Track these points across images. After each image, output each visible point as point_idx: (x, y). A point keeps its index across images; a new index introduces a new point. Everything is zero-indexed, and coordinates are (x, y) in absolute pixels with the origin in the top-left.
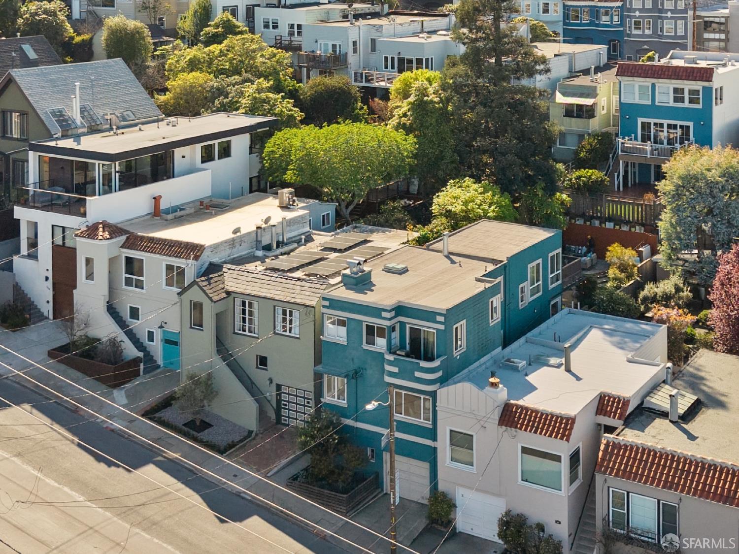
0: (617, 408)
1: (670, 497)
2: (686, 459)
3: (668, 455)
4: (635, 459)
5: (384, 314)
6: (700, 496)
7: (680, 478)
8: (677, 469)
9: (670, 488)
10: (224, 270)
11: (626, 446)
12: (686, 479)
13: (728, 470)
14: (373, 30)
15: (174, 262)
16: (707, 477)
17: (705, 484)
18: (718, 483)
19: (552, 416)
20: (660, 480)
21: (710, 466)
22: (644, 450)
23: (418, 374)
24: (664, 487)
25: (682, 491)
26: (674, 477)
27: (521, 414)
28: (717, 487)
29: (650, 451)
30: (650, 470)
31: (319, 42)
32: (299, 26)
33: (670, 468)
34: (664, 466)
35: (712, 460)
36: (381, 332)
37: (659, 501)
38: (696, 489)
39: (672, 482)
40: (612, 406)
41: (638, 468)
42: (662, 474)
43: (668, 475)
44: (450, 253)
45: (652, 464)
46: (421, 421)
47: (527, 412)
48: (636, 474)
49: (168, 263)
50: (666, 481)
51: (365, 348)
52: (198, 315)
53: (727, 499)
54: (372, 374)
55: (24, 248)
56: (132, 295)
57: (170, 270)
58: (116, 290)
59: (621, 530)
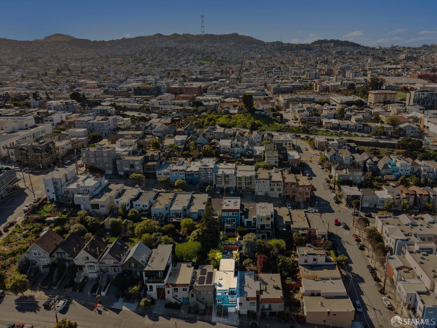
1: (270, 304)
2: (271, 299)
10: (193, 286)
13: (277, 299)
14: (166, 206)
15: (184, 287)
19: (253, 298)
31: (156, 212)
32: (146, 205)
36: (227, 293)
38: (274, 302)
39: (270, 302)
40: (258, 292)
44: (224, 271)
46: (234, 302)
47: (250, 298)
48: (266, 302)
51: (224, 295)
52: (192, 295)
53: (277, 302)
54: (226, 298)
55: (149, 289)
56: (176, 294)
57: (183, 289)
58: (173, 293)
59: (264, 309)
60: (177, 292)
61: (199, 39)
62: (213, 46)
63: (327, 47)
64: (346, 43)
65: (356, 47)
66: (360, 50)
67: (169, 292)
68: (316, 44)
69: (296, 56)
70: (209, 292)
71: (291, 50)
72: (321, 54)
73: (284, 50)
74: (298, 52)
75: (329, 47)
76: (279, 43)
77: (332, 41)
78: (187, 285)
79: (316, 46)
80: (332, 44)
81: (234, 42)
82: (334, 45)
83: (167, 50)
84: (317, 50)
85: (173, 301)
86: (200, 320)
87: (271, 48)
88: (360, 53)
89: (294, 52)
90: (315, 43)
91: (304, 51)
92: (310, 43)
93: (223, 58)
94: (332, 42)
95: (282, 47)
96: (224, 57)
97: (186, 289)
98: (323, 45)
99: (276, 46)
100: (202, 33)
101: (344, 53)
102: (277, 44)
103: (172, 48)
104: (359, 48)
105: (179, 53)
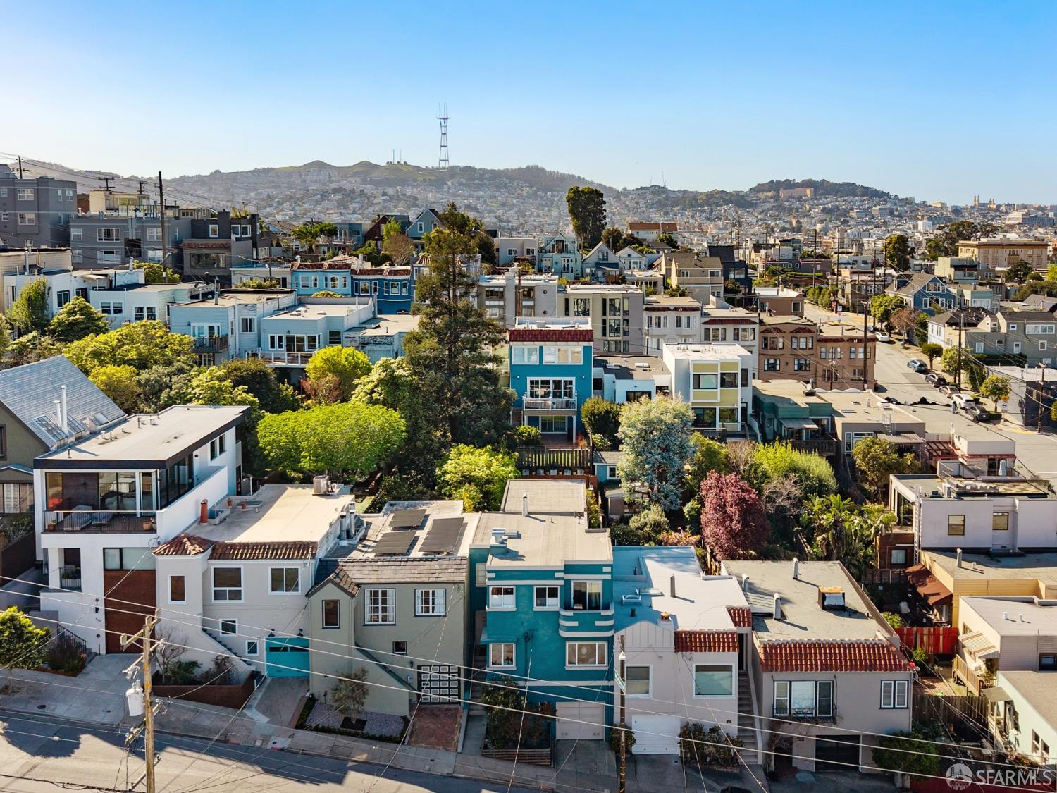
0: (744, 618)
1: (825, 676)
2: (829, 645)
3: (815, 645)
4: (791, 654)
5: (557, 575)
6: (851, 670)
7: (831, 660)
8: (825, 653)
9: (826, 670)
10: (341, 564)
11: (780, 645)
12: (835, 660)
13: (864, 646)
14: (245, 310)
15: (283, 564)
16: (850, 653)
17: (851, 660)
18: (860, 656)
19: (719, 634)
20: (816, 665)
21: (849, 645)
22: (795, 645)
23: (598, 623)
24: (821, 670)
25: (836, 670)
26: (826, 660)
27: (690, 638)
28: (860, 660)
29: (800, 645)
30: (806, 660)
31: (192, 325)
32: (150, 309)
33: (820, 653)
34: (815, 653)
35: (849, 640)
36: (553, 592)
37: (816, 682)
38: (846, 665)
39: (826, 664)
40: (739, 617)
41: (796, 660)
42: (816, 660)
43: (821, 660)
44: (529, 513)
45: (806, 654)
46: (597, 666)
47: (695, 635)
48: (796, 665)
49: (274, 567)
50: (821, 665)
51: (535, 610)
52: (331, 615)
53: (871, 667)
54: (543, 633)
55: (54, 580)
56: (226, 609)
57: (277, 575)
58: (206, 607)
59: (784, 714)
60: (236, 595)
61: (433, 178)
62: (471, 196)
63: (794, 198)
64: (849, 190)
65: (878, 199)
66: (888, 206)
67: (178, 591)
68: (763, 191)
69: (708, 219)
70: (440, 594)
71: (692, 206)
72: (778, 215)
73: (674, 204)
74: (712, 211)
75: (800, 199)
76: (659, 191)
77: (807, 183)
78: (302, 548)
79: (762, 196)
80: (808, 191)
81: (531, 186)
82: (815, 194)
83: (339, 197)
84: (768, 206)
85: (205, 653)
86: (367, 768)
87: (637, 203)
88: (891, 213)
89: (703, 211)
90: (760, 188)
91: (730, 208)
92: (746, 189)
93: (501, 221)
94: (808, 187)
95: (667, 198)
96: (504, 218)
97: (293, 574)
98: (783, 193)
99: (649, 196)
100: (443, 164)
101: (846, 213)
102: (653, 193)
103: (353, 191)
104: (886, 201)
105: (373, 204)
